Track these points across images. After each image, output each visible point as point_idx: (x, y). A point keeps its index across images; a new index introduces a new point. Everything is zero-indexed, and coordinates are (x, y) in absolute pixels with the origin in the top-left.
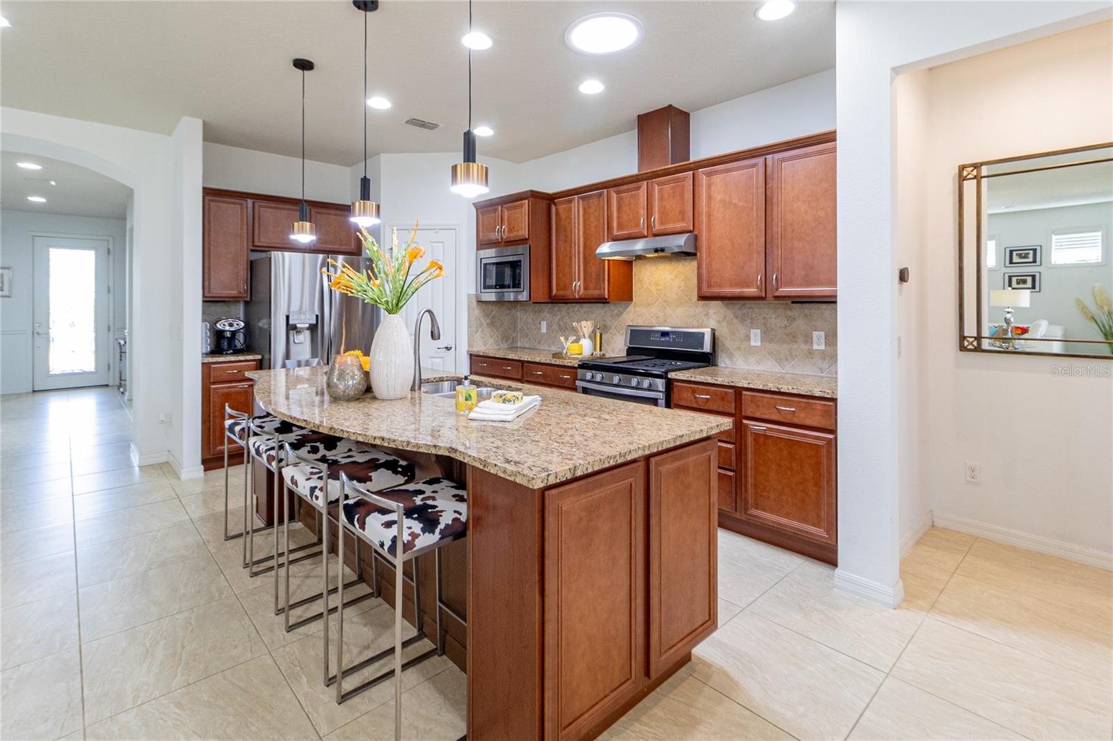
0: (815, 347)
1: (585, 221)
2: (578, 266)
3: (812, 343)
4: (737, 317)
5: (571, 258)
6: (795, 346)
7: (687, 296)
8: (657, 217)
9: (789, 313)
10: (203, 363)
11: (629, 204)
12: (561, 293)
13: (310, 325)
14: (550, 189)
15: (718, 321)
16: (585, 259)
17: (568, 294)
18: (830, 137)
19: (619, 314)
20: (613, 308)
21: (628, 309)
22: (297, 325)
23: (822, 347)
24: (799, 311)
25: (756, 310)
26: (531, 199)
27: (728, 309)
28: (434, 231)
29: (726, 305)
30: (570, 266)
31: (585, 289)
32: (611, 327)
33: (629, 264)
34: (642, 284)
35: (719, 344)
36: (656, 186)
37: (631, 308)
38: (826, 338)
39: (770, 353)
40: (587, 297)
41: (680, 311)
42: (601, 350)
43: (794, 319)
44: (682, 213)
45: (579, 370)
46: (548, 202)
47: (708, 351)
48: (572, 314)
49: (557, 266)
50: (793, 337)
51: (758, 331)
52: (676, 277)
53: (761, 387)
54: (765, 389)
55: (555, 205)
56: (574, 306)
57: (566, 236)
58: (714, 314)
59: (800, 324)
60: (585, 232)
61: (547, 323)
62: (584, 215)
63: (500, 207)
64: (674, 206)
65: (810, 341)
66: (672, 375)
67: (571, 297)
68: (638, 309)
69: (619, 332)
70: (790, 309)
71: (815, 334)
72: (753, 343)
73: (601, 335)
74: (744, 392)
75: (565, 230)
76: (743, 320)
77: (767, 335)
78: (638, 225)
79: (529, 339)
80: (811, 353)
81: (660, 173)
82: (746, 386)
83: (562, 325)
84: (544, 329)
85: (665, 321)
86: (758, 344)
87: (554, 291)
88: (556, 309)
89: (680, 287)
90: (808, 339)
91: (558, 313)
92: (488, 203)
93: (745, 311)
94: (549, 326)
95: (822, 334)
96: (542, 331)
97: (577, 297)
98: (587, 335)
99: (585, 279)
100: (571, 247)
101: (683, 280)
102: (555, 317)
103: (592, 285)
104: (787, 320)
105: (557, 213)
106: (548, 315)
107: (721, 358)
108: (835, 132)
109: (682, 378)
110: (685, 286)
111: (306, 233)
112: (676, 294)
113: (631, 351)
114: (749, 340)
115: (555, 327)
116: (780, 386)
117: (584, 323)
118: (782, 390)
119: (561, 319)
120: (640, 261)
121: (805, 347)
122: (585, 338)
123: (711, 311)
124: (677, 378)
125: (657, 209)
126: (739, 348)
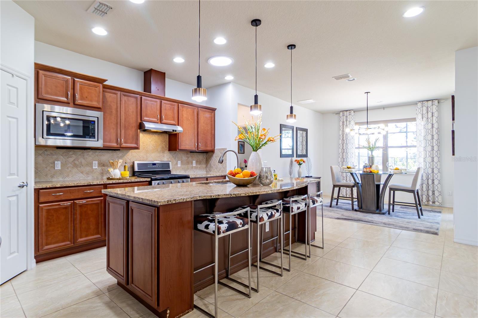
0: (194, 165)
4: (173, 157)
6: (189, 165)
9: (188, 156)
11: (151, 107)
16: (125, 127)
23: (195, 165)
25: (179, 155)
27: (171, 154)
38: (196, 163)
39: (183, 169)
41: (153, 155)
50: (188, 163)
51: (180, 162)
59: (190, 159)
62: (124, 103)
70: (187, 154)
71: (193, 161)
72: (178, 166)
76: (175, 158)
77: (182, 163)
80: (193, 167)
85: (147, 159)
86: (180, 166)
89: (153, 145)
90: (192, 163)
93: (176, 155)
95: (195, 161)
101: (155, 142)
104: (187, 158)
110: (156, 145)
112: (152, 148)
119: (77, 160)
121: (191, 166)
126: (174, 168)
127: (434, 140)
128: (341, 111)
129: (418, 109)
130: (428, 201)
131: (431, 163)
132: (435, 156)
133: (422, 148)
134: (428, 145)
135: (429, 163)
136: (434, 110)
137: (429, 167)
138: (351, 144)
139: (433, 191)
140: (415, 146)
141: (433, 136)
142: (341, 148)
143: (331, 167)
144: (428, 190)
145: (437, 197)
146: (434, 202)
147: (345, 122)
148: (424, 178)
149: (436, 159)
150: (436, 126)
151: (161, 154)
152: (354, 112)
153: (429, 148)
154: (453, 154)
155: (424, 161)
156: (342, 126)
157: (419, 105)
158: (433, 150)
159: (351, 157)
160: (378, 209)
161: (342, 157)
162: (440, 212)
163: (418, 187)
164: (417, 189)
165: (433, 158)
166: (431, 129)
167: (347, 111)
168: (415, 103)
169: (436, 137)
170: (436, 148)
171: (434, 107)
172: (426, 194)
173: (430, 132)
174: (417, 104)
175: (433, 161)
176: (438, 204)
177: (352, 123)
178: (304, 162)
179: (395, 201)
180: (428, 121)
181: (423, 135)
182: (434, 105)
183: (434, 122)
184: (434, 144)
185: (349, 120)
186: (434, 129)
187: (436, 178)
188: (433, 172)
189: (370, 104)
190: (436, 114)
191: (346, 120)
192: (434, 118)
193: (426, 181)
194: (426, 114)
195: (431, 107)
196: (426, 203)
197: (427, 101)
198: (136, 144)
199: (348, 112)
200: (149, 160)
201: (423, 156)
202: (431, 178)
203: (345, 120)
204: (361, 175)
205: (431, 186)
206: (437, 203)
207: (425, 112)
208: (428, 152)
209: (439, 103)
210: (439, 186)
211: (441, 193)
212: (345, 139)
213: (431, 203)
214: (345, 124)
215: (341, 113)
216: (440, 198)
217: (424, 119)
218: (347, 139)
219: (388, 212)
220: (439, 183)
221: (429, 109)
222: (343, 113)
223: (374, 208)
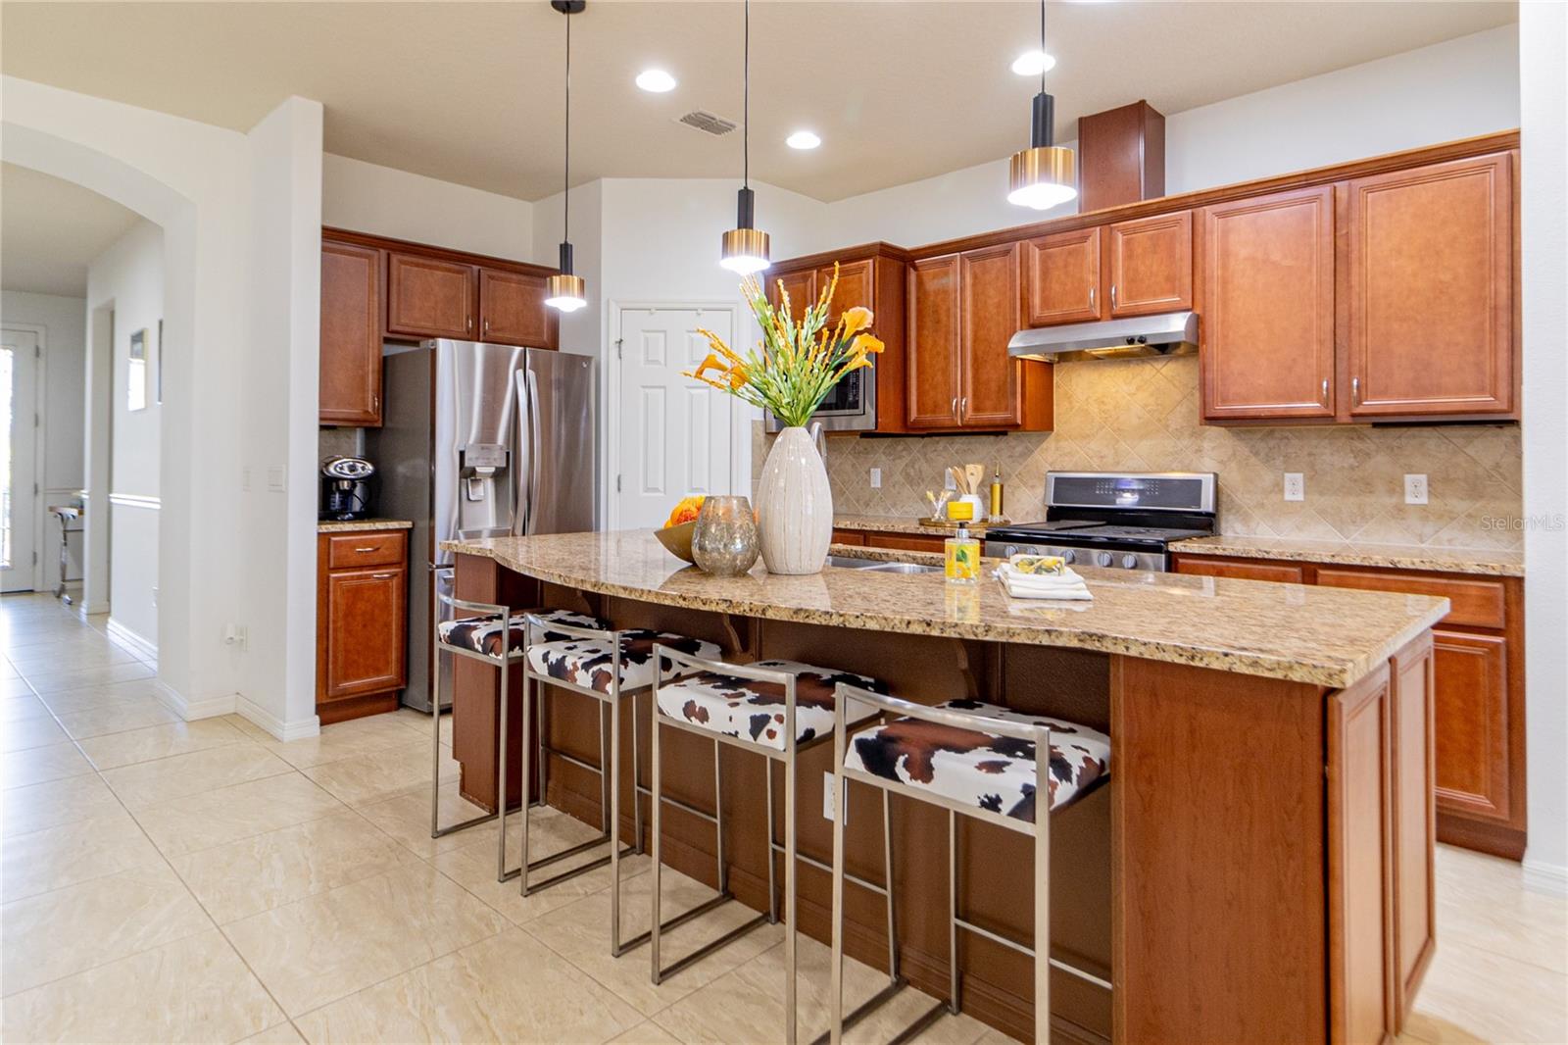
1: (975, 295)
2: (961, 373)
3: (1403, 494)
4: (1256, 454)
5: (947, 358)
6: (1370, 499)
7: (1159, 420)
8: (1120, 288)
9: (1358, 444)
10: (319, 534)
11: (1066, 266)
12: (928, 417)
13: (497, 468)
14: (908, 243)
15: (1222, 462)
16: (975, 359)
17: (942, 418)
18: (1508, 142)
19: (1027, 453)
20: (1014, 443)
21: (1044, 445)
22: (478, 469)
23: (1424, 500)
24: (1377, 441)
25: (1295, 442)
26: (878, 258)
28: (694, 312)
29: (1237, 435)
30: (945, 371)
31: (976, 409)
32: (1010, 475)
33: (1048, 367)
34: (1070, 403)
35: (1223, 498)
36: (1120, 235)
37: (1050, 442)
38: (1429, 485)
39: (1322, 513)
40: (980, 423)
41: (1145, 446)
42: (1001, 513)
43: (1368, 454)
44: (1171, 279)
45: (987, 542)
46: (902, 264)
47: (1210, 509)
48: (931, 455)
49: (920, 373)
50: (1367, 486)
51: (1300, 476)
52: (1138, 389)
53: (1358, 562)
54: (1367, 564)
55: (916, 268)
56: (938, 442)
57: (938, 322)
58: (1213, 448)
59: (1378, 462)
60: (975, 314)
61: (882, 472)
62: (974, 285)
63: (815, 272)
64: (1155, 268)
65: (1398, 489)
66: (1173, 547)
67: (948, 423)
68: (1063, 444)
69: (1025, 484)
70: (1359, 438)
71: (1408, 478)
72: (1288, 497)
73: (1002, 487)
74: (1321, 572)
75: (936, 312)
76: (1268, 460)
77: (1313, 482)
78: (1083, 299)
79: (847, 499)
80: (1400, 511)
81: (1127, 212)
82: (1327, 560)
83: (912, 474)
84: (876, 479)
85: (1118, 463)
86: (1300, 497)
87: (913, 415)
88: (900, 448)
89: (1146, 405)
90: (1396, 487)
91: (904, 453)
92: (795, 265)
93: (1272, 443)
94: (885, 478)
95: (1423, 478)
96: (873, 486)
97: (959, 423)
98: (974, 488)
99: (975, 395)
100: (946, 340)
101: (1152, 395)
102: (898, 461)
103: (988, 404)
104: (1355, 457)
105: (920, 283)
106: (883, 458)
107: (1227, 522)
108: (1517, 133)
109: (1197, 552)
111: (573, 296)
112: (1139, 418)
113: (1054, 514)
114: (1282, 491)
115: (898, 477)
116: (1396, 559)
117: (970, 468)
118: (1399, 566)
119: (912, 464)
120: (1070, 364)
121: (1391, 501)
122: (970, 493)
123: (1207, 445)
124: (1188, 551)
125: (1120, 272)
126: (1262, 505)
151: (1186, 442)
200: (1125, 469)
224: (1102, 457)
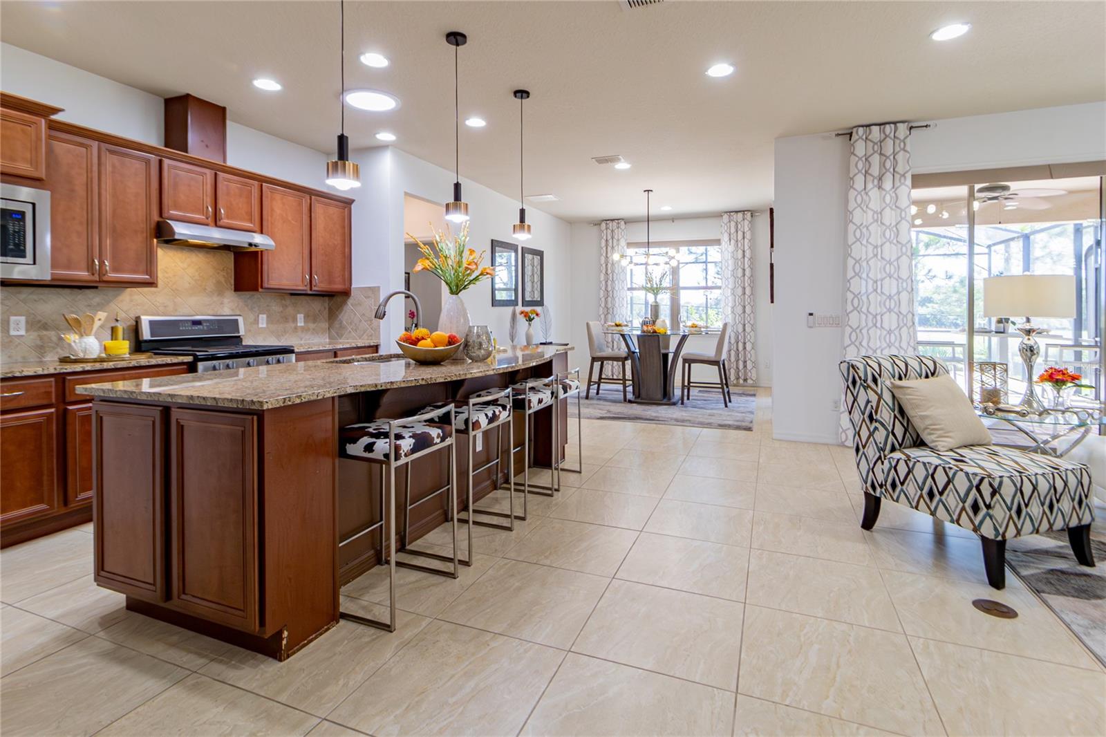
0: (299, 324)
3: (297, 322)
4: (247, 306)
6: (287, 325)
8: (224, 210)
9: (284, 303)
11: (189, 186)
17: (80, 274)
23: (302, 324)
25: (262, 300)
27: (241, 298)
38: (304, 318)
39: (271, 332)
43: (286, 306)
50: (285, 319)
51: (265, 316)
58: (229, 302)
59: (290, 310)
64: (241, 205)
71: (298, 315)
72: (260, 326)
76: (252, 308)
77: (270, 320)
78: (201, 210)
80: (298, 329)
86: (265, 326)
89: (194, 277)
90: (295, 320)
93: (254, 300)
95: (302, 315)
99: (113, 258)
103: (127, 267)
104: (283, 307)
114: (258, 323)
121: (293, 325)
125: (223, 201)
126: (250, 331)
127: (746, 278)
128: (603, 220)
129: (723, 225)
130: (738, 378)
131: (742, 316)
132: (747, 303)
133: (729, 291)
134: (737, 286)
135: (740, 315)
136: (746, 229)
137: (740, 322)
138: (620, 282)
139: (745, 362)
140: (719, 288)
141: (744, 270)
142: (603, 288)
143: (587, 324)
144: (737, 361)
145: (750, 371)
146: (745, 380)
147: (610, 241)
148: (733, 341)
149: (748, 309)
150: (748, 254)
151: (215, 298)
152: (625, 223)
153: (739, 291)
154: (772, 302)
155: (732, 312)
156: (604, 249)
157: (726, 217)
158: (744, 293)
159: (621, 305)
160: (665, 397)
161: (605, 306)
162: (754, 395)
163: (724, 356)
164: (722, 359)
165: (745, 307)
166: (742, 260)
167: (614, 220)
168: (718, 215)
169: (748, 273)
170: (748, 291)
171: (746, 222)
172: (735, 367)
173: (740, 263)
174: (722, 216)
175: (744, 312)
176: (752, 382)
177: (623, 243)
178: (537, 315)
179: (691, 381)
180: (737, 245)
181: (730, 268)
182: (746, 220)
183: (746, 247)
184: (746, 285)
185: (616, 237)
186: (746, 259)
187: (749, 340)
188: (744, 330)
189: (653, 212)
190: (748, 235)
191: (613, 238)
192: (746, 241)
193: (735, 345)
194: (735, 234)
195: (742, 223)
196: (735, 382)
197: (737, 212)
198: (147, 275)
199: (615, 223)
200: (181, 314)
201: (730, 304)
202: (742, 341)
203: (609, 237)
204: (638, 337)
205: (742, 353)
206: (750, 381)
207: (733, 230)
208: (737, 297)
209: (752, 216)
210: (753, 352)
211: (755, 365)
212: (609, 271)
213: (741, 381)
214: (610, 244)
215: (603, 225)
216: (754, 371)
217: (732, 242)
218: (613, 272)
219: (680, 401)
220: (753, 348)
221: (739, 226)
222: (607, 224)
223: (659, 395)
224: (165, 307)
